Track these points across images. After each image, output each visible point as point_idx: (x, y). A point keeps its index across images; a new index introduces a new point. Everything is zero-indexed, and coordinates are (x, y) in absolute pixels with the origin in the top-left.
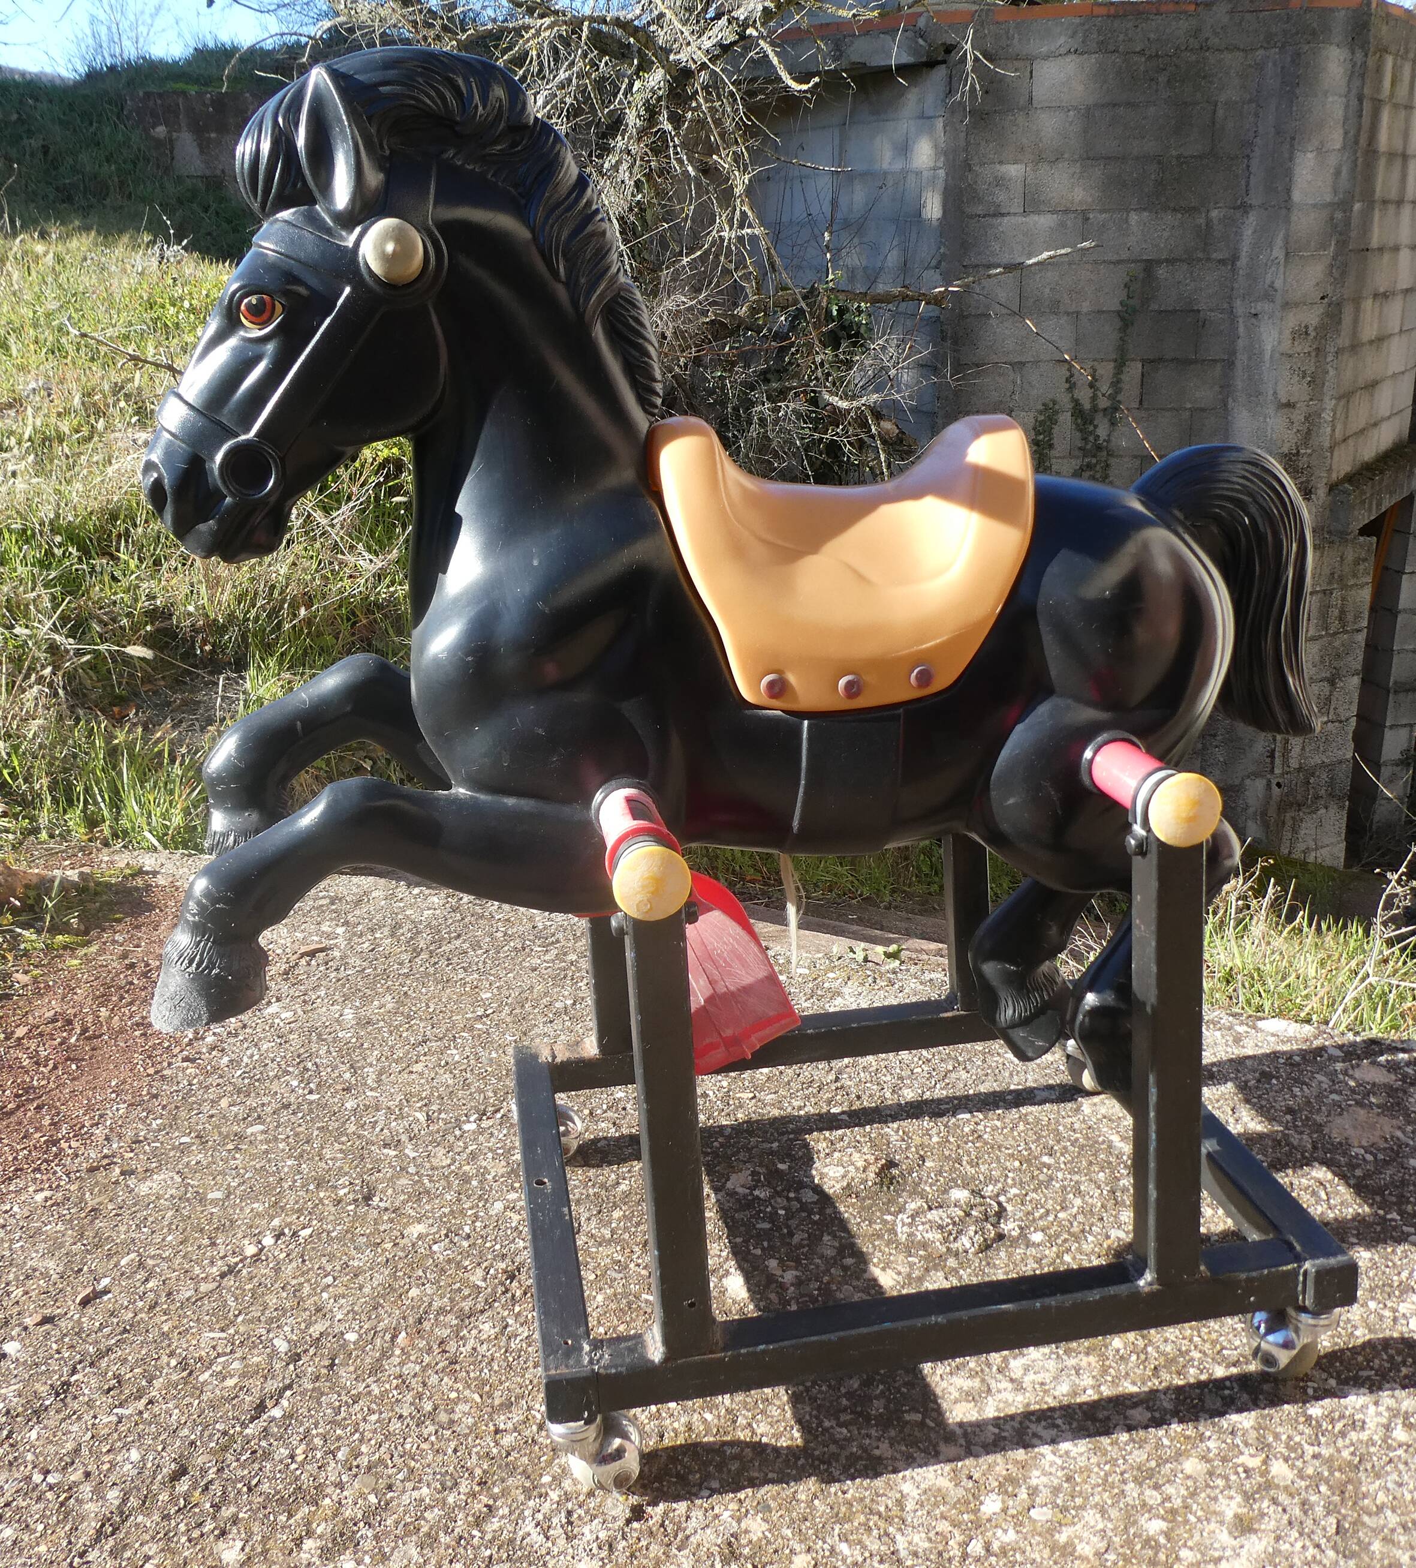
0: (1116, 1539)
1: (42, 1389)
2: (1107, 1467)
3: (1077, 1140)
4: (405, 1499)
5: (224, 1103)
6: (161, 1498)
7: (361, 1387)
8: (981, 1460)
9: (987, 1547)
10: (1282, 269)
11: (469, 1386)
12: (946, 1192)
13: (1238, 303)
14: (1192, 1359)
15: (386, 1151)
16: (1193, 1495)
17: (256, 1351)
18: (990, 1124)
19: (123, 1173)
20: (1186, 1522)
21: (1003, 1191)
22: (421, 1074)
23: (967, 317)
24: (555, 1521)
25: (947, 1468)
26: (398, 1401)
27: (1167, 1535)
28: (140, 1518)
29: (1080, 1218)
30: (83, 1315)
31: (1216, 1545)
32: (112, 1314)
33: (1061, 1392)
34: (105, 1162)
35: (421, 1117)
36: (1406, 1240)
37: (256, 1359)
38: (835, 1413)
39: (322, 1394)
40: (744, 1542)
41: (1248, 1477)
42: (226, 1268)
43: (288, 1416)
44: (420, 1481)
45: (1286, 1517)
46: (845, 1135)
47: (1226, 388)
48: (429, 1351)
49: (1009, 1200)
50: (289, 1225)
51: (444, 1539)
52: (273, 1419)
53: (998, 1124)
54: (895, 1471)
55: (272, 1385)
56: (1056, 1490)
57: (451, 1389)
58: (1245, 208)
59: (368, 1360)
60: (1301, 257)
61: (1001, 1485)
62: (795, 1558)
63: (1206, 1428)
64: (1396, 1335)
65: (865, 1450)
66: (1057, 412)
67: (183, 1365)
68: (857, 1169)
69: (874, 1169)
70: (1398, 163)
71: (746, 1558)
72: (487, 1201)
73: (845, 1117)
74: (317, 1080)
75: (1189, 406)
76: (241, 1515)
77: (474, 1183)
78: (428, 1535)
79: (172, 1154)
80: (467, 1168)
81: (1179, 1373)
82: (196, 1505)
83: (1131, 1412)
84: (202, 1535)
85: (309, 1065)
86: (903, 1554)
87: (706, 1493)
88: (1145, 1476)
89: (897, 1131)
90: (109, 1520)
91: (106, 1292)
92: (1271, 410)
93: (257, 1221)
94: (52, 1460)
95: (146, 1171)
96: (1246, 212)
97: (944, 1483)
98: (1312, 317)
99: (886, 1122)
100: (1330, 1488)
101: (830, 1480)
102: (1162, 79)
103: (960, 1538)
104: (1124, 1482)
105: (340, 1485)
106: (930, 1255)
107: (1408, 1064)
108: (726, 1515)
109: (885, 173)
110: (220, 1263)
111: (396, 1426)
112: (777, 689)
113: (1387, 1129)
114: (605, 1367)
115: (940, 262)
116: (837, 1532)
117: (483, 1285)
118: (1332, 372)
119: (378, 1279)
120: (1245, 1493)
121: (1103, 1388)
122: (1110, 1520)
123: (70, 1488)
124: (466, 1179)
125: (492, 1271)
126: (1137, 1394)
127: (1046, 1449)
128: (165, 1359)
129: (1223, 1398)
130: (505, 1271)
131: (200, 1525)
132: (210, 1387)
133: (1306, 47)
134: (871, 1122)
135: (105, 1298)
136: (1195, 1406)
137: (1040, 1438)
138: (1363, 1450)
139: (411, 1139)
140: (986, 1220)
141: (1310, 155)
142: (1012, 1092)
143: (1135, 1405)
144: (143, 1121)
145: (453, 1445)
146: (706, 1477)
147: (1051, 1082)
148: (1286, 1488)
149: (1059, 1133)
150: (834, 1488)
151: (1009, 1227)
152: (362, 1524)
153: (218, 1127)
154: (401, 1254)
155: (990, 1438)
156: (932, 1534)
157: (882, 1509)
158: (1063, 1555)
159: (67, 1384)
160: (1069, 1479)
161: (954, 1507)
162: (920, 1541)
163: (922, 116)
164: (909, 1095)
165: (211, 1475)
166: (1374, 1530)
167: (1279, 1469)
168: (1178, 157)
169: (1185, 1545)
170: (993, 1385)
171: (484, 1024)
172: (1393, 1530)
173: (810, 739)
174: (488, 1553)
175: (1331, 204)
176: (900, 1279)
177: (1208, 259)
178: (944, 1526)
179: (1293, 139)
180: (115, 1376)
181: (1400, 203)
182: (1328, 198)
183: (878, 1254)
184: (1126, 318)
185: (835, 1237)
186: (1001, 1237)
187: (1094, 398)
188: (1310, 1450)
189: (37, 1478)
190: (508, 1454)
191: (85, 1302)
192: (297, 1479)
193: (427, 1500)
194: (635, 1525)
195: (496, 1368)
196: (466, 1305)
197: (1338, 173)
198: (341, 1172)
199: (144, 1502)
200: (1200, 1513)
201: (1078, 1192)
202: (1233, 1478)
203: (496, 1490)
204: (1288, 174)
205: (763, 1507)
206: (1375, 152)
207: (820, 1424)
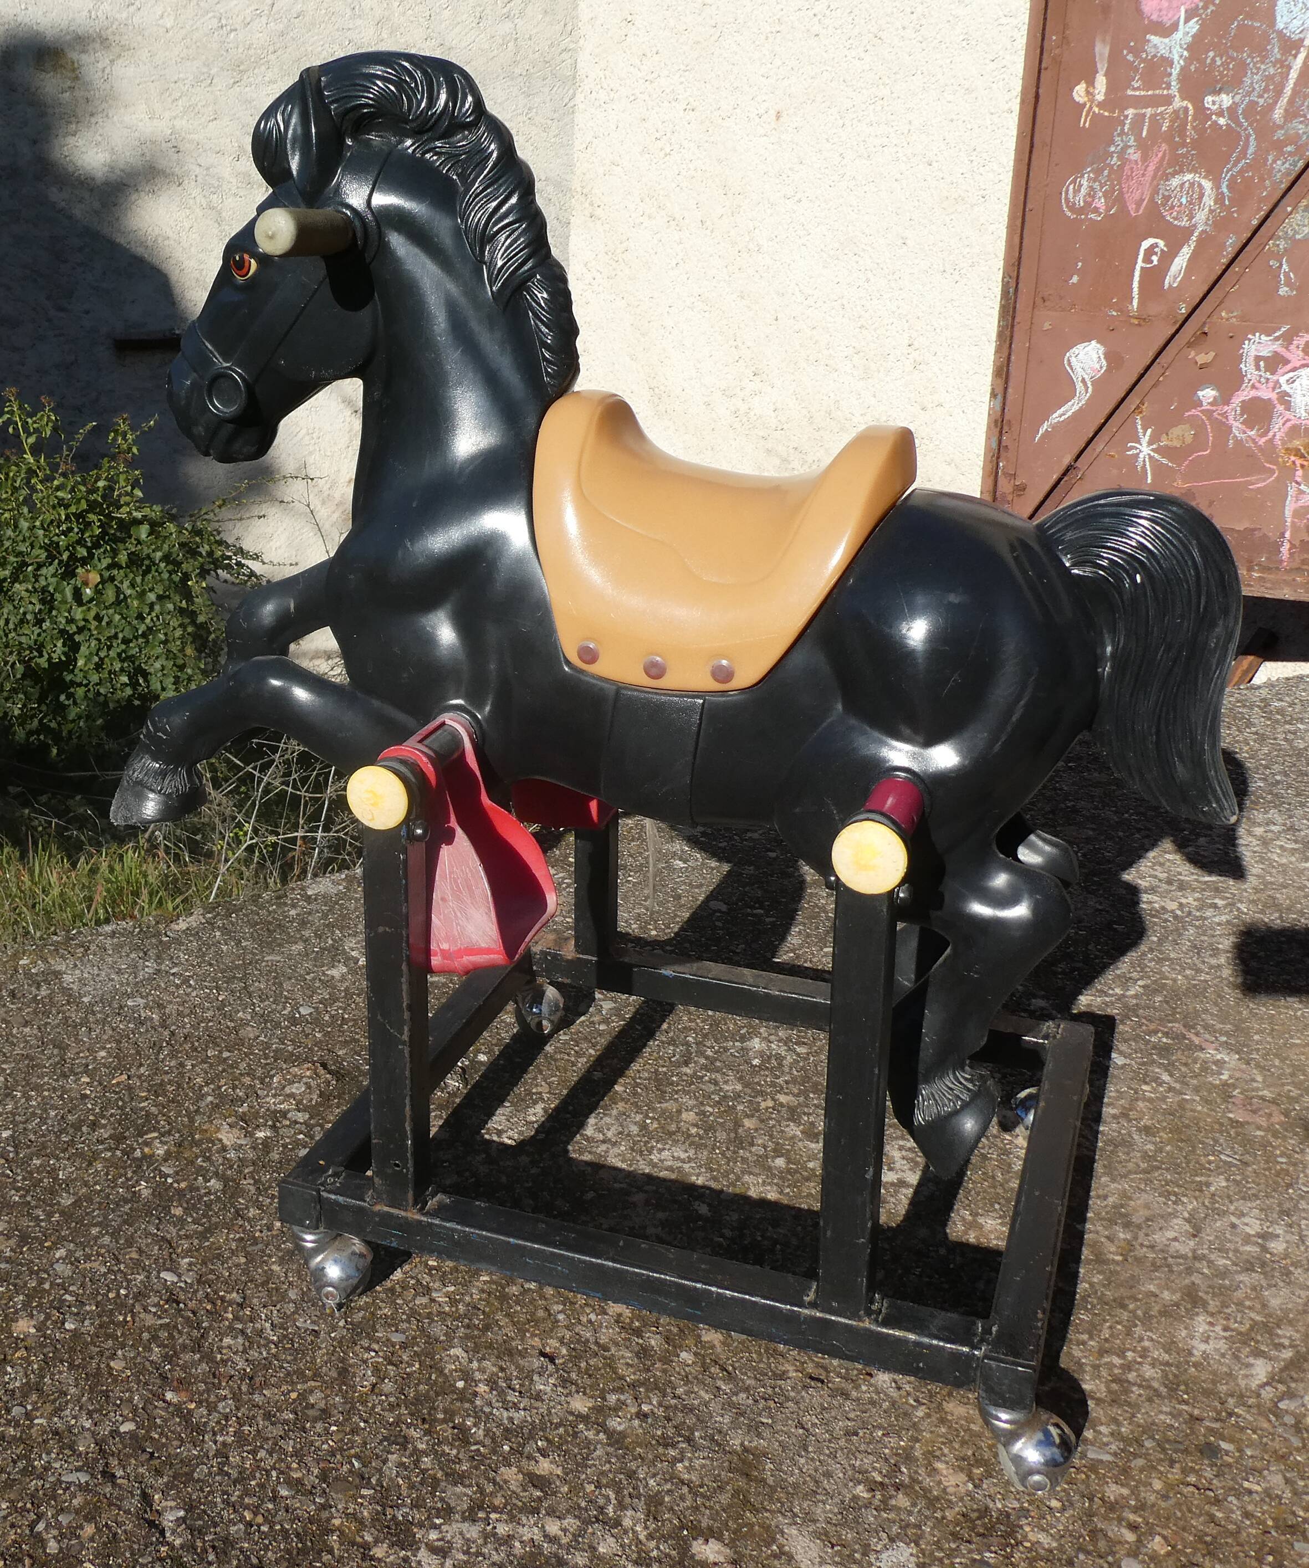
4: (390, 1473)
7: (211, 1446)
11: (294, 1383)
16: (772, 1136)
17: (65, 1497)
24: (511, 1398)
26: (258, 1431)
37: (77, 1502)
39: (188, 1474)
41: (779, 1111)
44: (378, 1456)
48: (217, 1387)
51: (463, 1467)
57: (285, 1394)
59: (178, 1429)
72: (44, 1270)
78: (448, 1474)
105: (325, 1506)
111: (289, 1445)
112: (590, 656)
117: (167, 1320)
125: (154, 1309)
130: (165, 1301)
132: (76, 1548)
145: (356, 1419)
174: (506, 1448)
190: (405, 1394)
192: (284, 1530)
193: (406, 1460)
195: (289, 1358)
196: (182, 1340)
203: (441, 1416)
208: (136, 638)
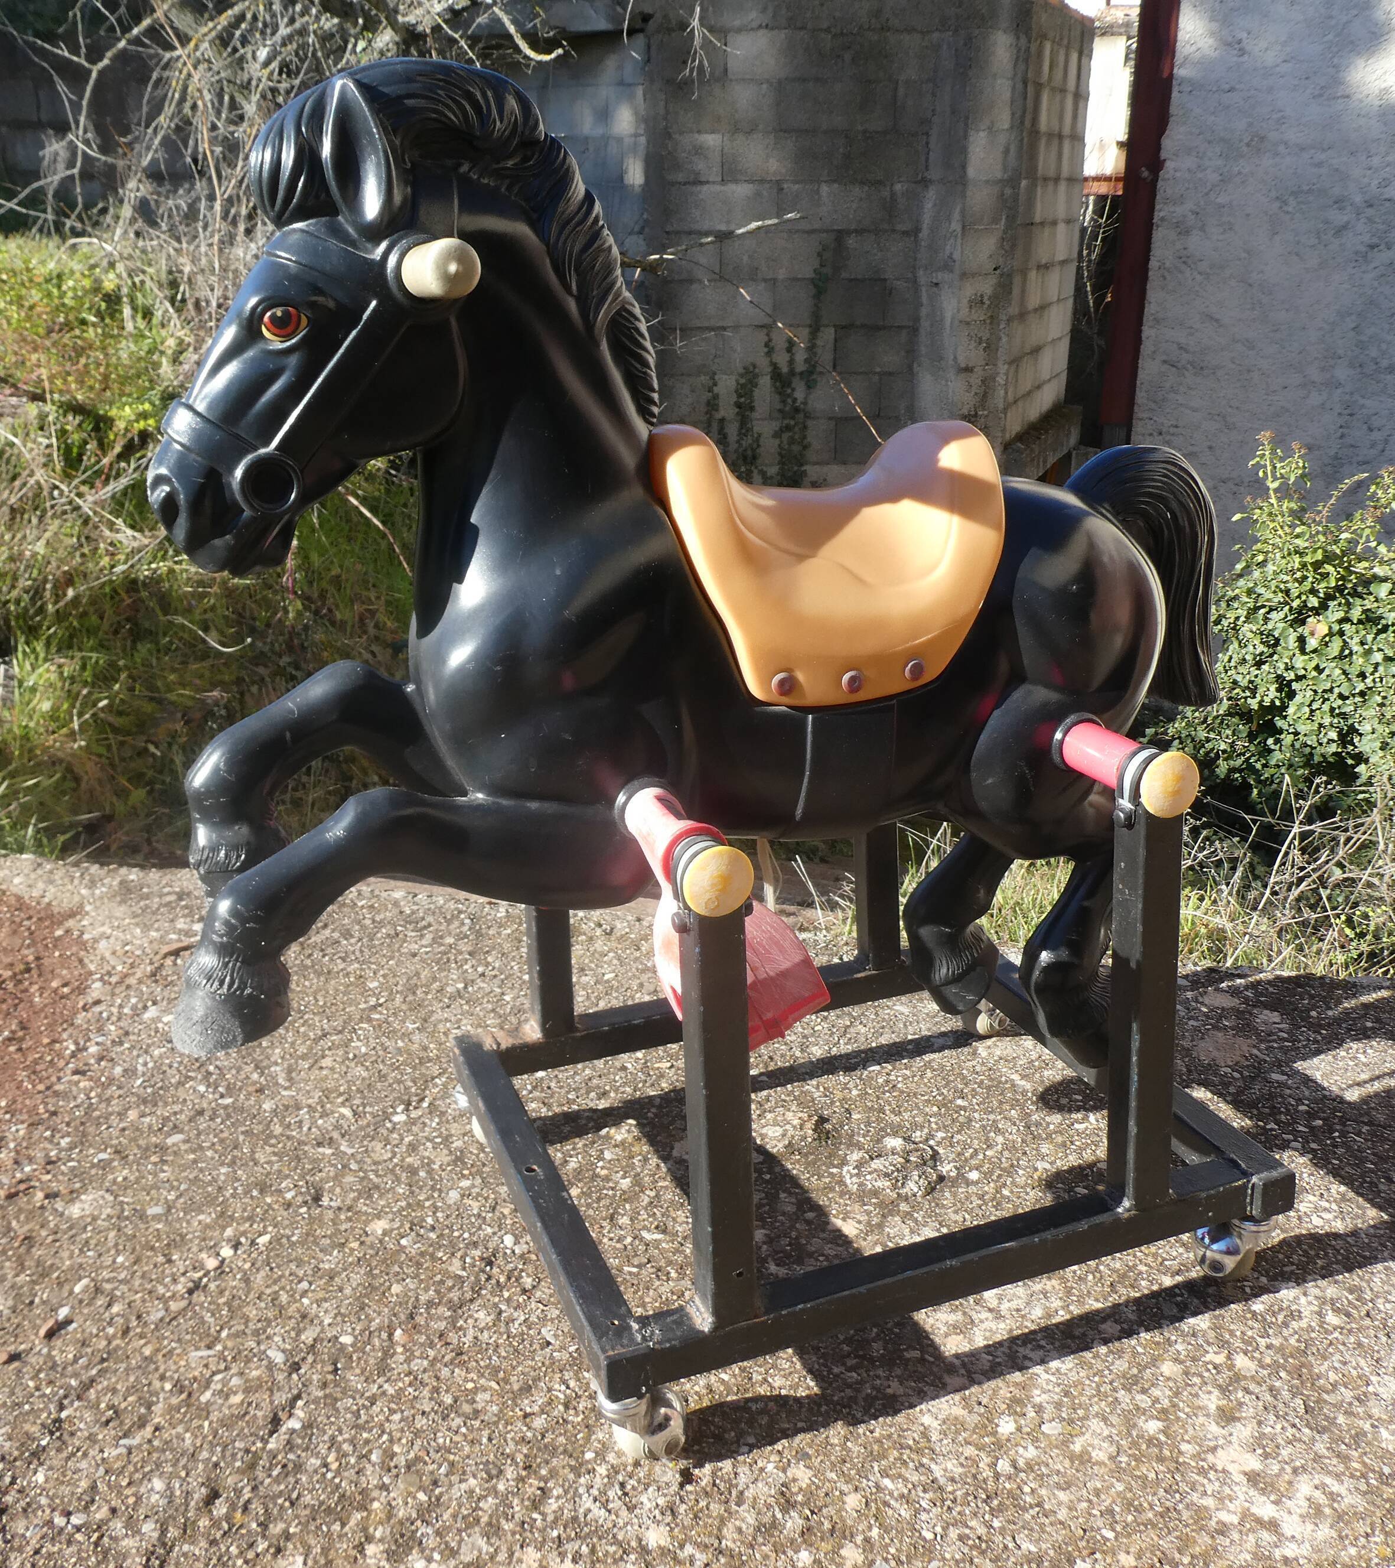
0: (1123, 1442)
1: (34, 1430)
2: (1096, 1379)
3: (982, 1082)
4: (455, 1493)
5: (132, 1115)
6: (201, 1524)
7: (374, 1388)
8: (985, 1386)
9: (1014, 1464)
10: (959, 241)
11: (483, 1375)
12: (879, 1141)
13: (921, 273)
14: (1141, 1273)
15: (321, 1150)
16: (1177, 1394)
17: (253, 1366)
18: (900, 1073)
19: (47, 1197)
20: (1178, 1418)
21: (930, 1136)
22: (332, 1069)
23: (671, 282)
24: (611, 1494)
25: (957, 1397)
26: (415, 1398)
27: (1164, 1432)
28: (186, 1548)
29: (1006, 1154)
30: (51, 1349)
31: (1209, 1436)
32: (83, 1344)
33: (1036, 1316)
34: (22, 1187)
35: (346, 1112)
36: (1289, 1147)
37: (255, 1373)
38: (841, 1359)
39: (336, 1400)
40: (795, 1490)
41: (1218, 1373)
42: (191, 1285)
43: (308, 1426)
44: (464, 1473)
45: (1261, 1404)
46: (770, 1095)
47: (911, 352)
48: (432, 1345)
49: (939, 1144)
50: (244, 1233)
51: (507, 1526)
52: (293, 1431)
53: (908, 1072)
54: (912, 1406)
55: (281, 1398)
56: (1058, 1405)
57: (466, 1380)
58: (925, 183)
59: (372, 1361)
60: (976, 231)
61: (1009, 1407)
62: (846, 1499)
63: (1172, 1335)
64: (1304, 1232)
65: (878, 1390)
66: (756, 376)
67: (179, 1387)
68: (794, 1127)
69: (809, 1125)
70: (1055, 142)
71: (802, 1505)
72: (440, 1191)
73: (764, 1078)
74: (224, 1083)
75: (878, 370)
76: (292, 1530)
77: (422, 1174)
78: (489, 1524)
79: (93, 1172)
80: (409, 1160)
81: (1133, 1287)
82: (241, 1527)
83: (1103, 1327)
84: (258, 1555)
85: (211, 1068)
86: (942, 1481)
87: (746, 1449)
88: (1131, 1383)
89: (817, 1088)
90: (153, 1553)
91: (68, 1322)
92: (951, 374)
93: (209, 1233)
94: (70, 1502)
95: (72, 1192)
96: (927, 187)
97: (959, 1411)
98: (987, 287)
99: (804, 1080)
100: (1289, 1373)
101: (854, 1422)
102: (848, 56)
103: (988, 1460)
104: (1115, 1390)
105: (384, 1487)
106: (882, 1202)
107: (1247, 988)
108: (770, 1467)
109: (586, 138)
110: (182, 1279)
111: (421, 1422)
112: (787, 687)
113: (1245, 1048)
114: (658, 1343)
115: (643, 228)
116: (876, 1469)
117: (464, 1274)
118: (1004, 339)
119: (356, 1278)
120: (1220, 1386)
121: (1072, 1308)
122: (1113, 1426)
123: (99, 1527)
124: (413, 1171)
125: (468, 1260)
126: (1103, 1310)
127: (1038, 1369)
128: (157, 1384)
129: (1177, 1304)
130: (482, 1259)
131: (251, 1545)
132: (216, 1407)
133: (977, 32)
134: (791, 1081)
135: (71, 1328)
136: (1155, 1315)
137: (1030, 1359)
138: (1306, 1337)
139: (343, 1136)
140: (925, 1164)
141: (982, 134)
142: (911, 1041)
143: (1104, 1320)
144: (50, 1140)
145: (486, 1433)
146: (741, 1434)
147: (943, 1029)
148: (1253, 1377)
149: (964, 1078)
150: (861, 1429)
151: (947, 1168)
152: (419, 1523)
153: (135, 1140)
154: (371, 1252)
155: (987, 1366)
156: (962, 1460)
157: (911, 1442)
158: (1082, 1463)
159: (58, 1420)
160: (1067, 1394)
161: (974, 1432)
162: (952, 1466)
163: (621, 83)
164: (817, 1052)
165: (247, 1494)
166: (1335, 1406)
167: (1241, 1362)
168: (865, 131)
169: (1183, 1440)
170: (975, 1316)
171: (381, 1013)
172: (1350, 1404)
173: (814, 732)
174: (555, 1533)
175: (1001, 181)
176: (861, 1227)
177: (894, 231)
178: (970, 1451)
179: (967, 118)
180: (110, 1407)
181: (1057, 180)
182: (999, 175)
183: (834, 1206)
184: (820, 285)
185: (790, 1194)
186: (941, 1178)
187: (791, 362)
188: (1263, 1342)
189: (59, 1521)
190: (543, 1436)
191: (50, 1335)
192: (338, 1486)
193: (478, 1490)
194: (689, 1488)
195: (504, 1354)
196: (455, 1295)
197: (1007, 151)
198: (281, 1176)
199: (185, 1531)
200: (1187, 1410)
201: (998, 1131)
202: (1206, 1374)
203: (543, 1472)
204: (964, 151)
205: (802, 1456)
206: (1037, 132)
207: (830, 1371)
208: (1354, 695)
